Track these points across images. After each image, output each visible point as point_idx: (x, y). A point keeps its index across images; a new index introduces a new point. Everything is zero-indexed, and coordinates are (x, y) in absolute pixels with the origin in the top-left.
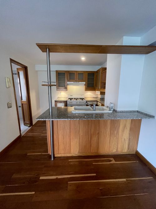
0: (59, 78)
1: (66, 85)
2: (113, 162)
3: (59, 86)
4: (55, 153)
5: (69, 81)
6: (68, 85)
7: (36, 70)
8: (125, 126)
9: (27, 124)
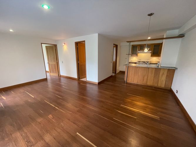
0: (133, 49)
1: (137, 53)
2: (154, 88)
3: (133, 54)
4: (127, 80)
5: (140, 51)
6: (138, 53)
7: (121, 45)
8: (163, 74)
9: (114, 72)
